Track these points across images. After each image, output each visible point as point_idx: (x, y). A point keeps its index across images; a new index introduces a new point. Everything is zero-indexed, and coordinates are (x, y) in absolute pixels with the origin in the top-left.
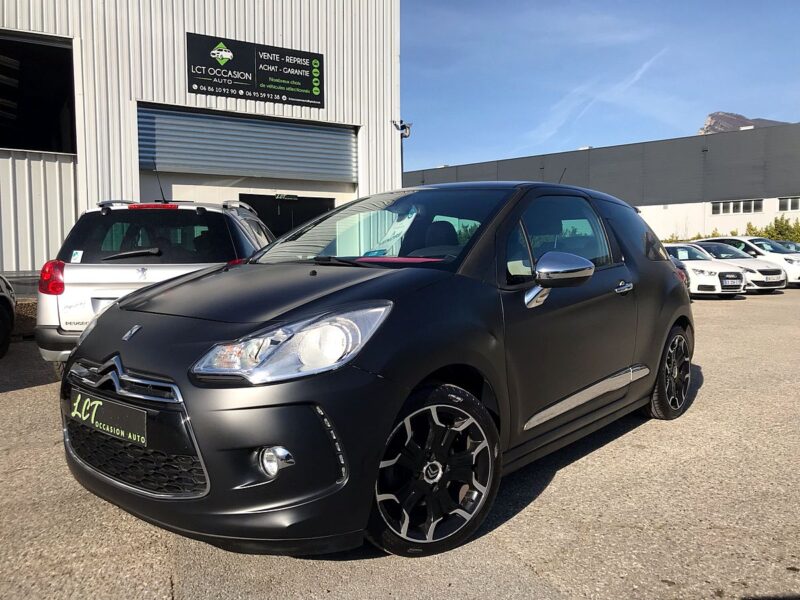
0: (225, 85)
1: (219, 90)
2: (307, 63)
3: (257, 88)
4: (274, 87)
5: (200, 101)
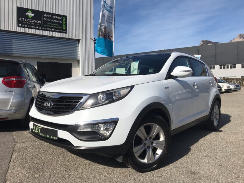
0: (31, 25)
1: (29, 26)
2: (61, 18)
3: (44, 26)
4: (49, 26)
5: (22, 30)
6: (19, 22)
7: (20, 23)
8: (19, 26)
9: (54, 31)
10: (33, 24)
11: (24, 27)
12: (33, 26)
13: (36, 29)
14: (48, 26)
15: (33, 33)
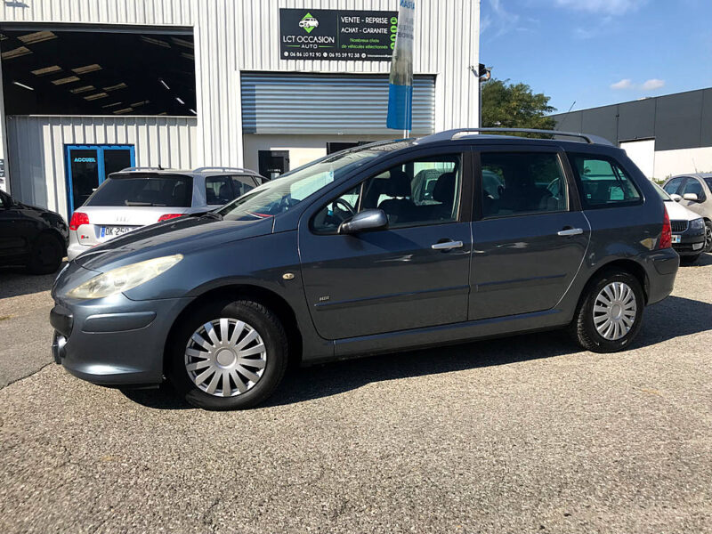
0: (312, 50)
1: (306, 55)
2: (385, 21)
3: (340, 49)
4: (355, 47)
5: (291, 66)
6: (284, 47)
7: (287, 50)
8: (283, 57)
9: (367, 59)
10: (315, 47)
11: (296, 58)
12: (315, 51)
13: (322, 58)
14: (351, 47)
15: (315, 70)
